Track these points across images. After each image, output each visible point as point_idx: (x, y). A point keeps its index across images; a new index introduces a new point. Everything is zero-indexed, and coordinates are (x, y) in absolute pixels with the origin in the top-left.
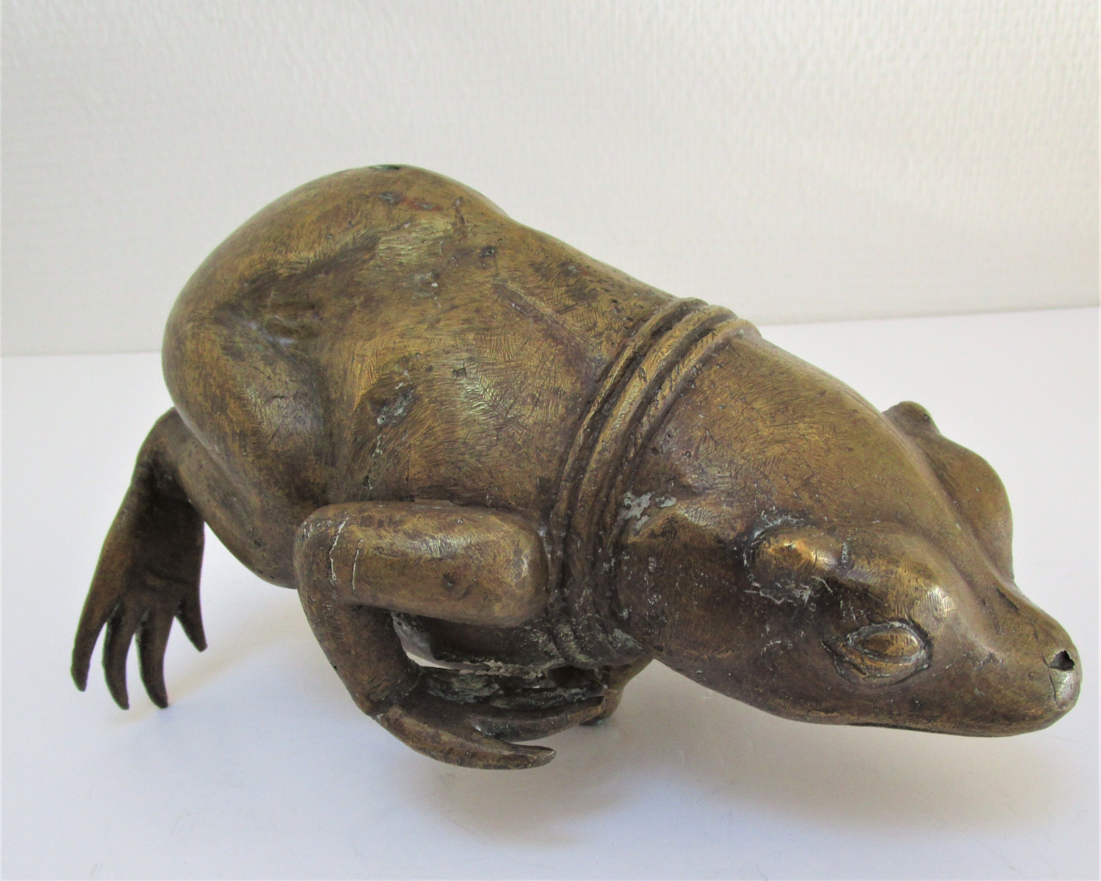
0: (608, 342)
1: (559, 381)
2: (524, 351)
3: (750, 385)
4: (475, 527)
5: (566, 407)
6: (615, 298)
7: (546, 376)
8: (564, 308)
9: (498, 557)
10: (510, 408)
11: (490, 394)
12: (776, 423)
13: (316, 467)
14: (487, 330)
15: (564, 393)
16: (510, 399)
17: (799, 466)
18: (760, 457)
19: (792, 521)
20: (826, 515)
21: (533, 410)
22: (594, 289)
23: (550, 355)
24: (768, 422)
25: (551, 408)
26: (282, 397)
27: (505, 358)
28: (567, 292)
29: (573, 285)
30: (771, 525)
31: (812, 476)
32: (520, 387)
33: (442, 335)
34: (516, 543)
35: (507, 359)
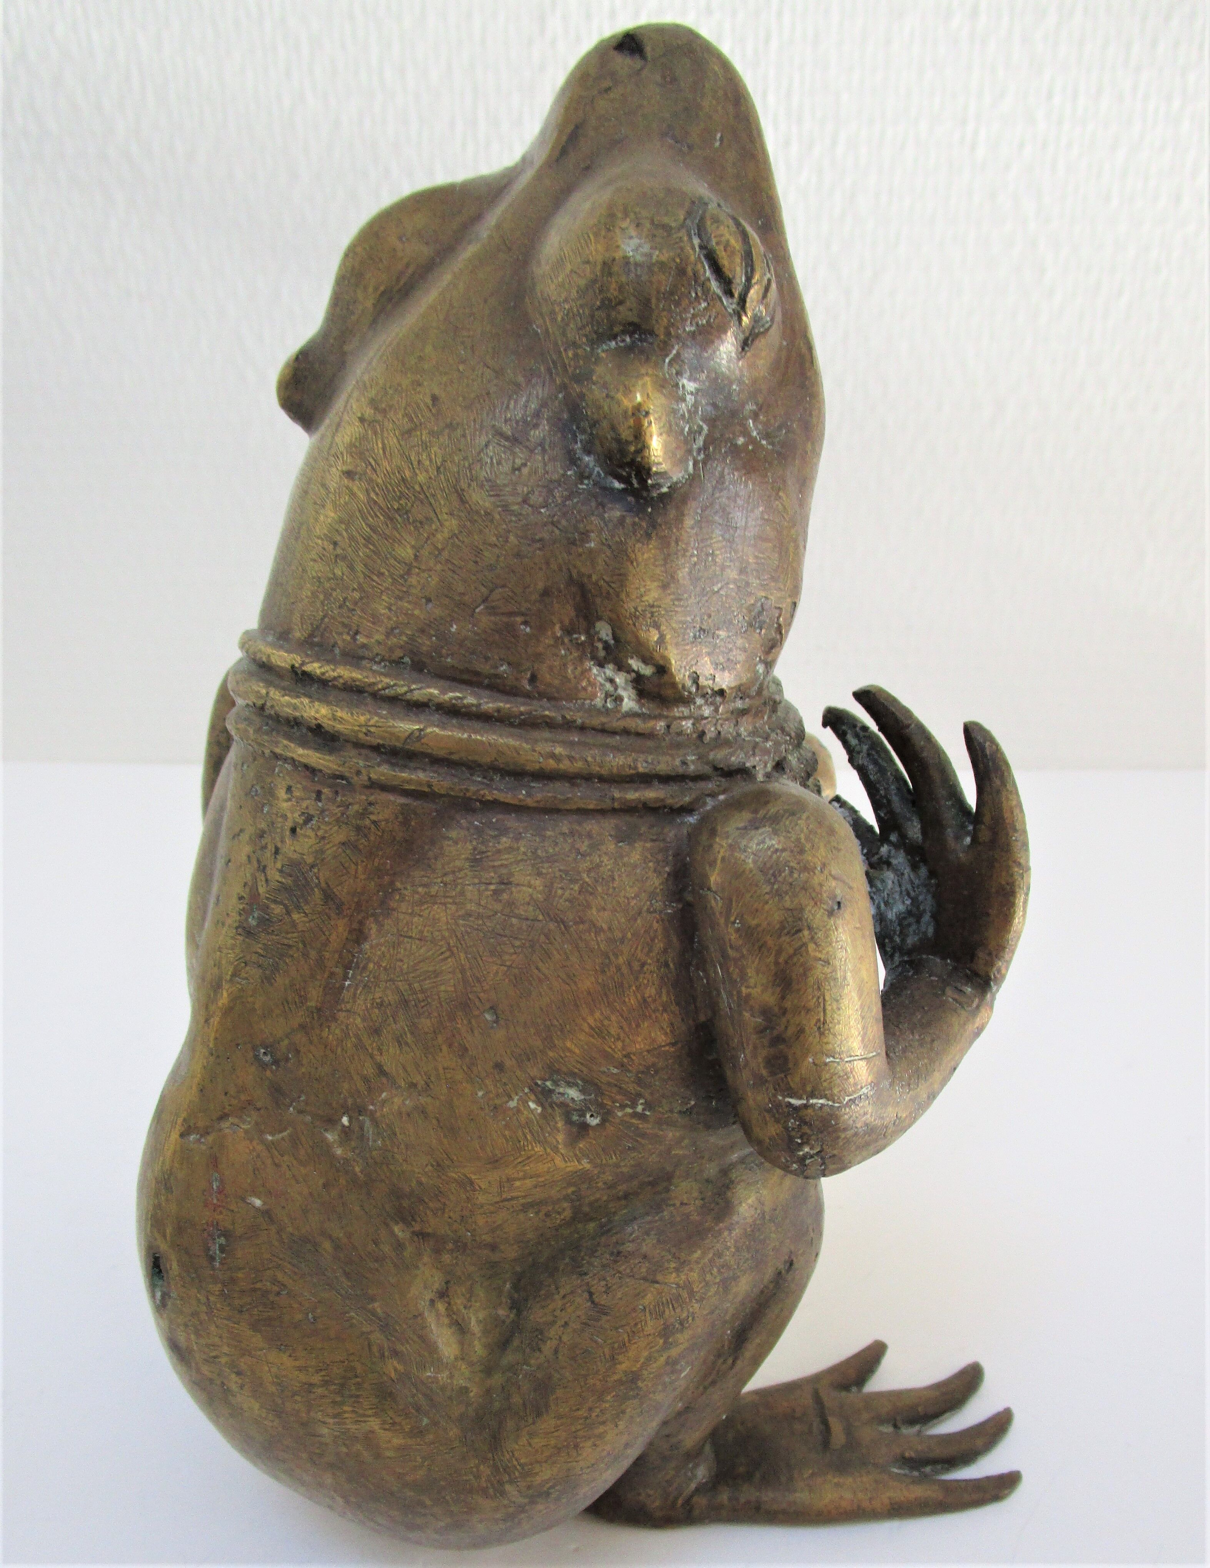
0: (372, 813)
1: (458, 863)
2: (425, 934)
3: (375, 578)
4: (743, 896)
5: (497, 838)
6: (288, 833)
7: (456, 886)
8: (331, 903)
9: (776, 846)
10: (527, 919)
12: (432, 515)
13: (678, 1203)
15: (475, 849)
16: (512, 925)
17: (492, 459)
19: (581, 441)
20: (556, 397)
21: (518, 885)
22: (281, 871)
23: (418, 893)
24: (434, 527)
25: (506, 859)
27: (447, 958)
29: (284, 905)
30: (597, 469)
31: (501, 434)
32: (489, 917)
33: (436, 1069)
34: (743, 831)
35: (447, 954)
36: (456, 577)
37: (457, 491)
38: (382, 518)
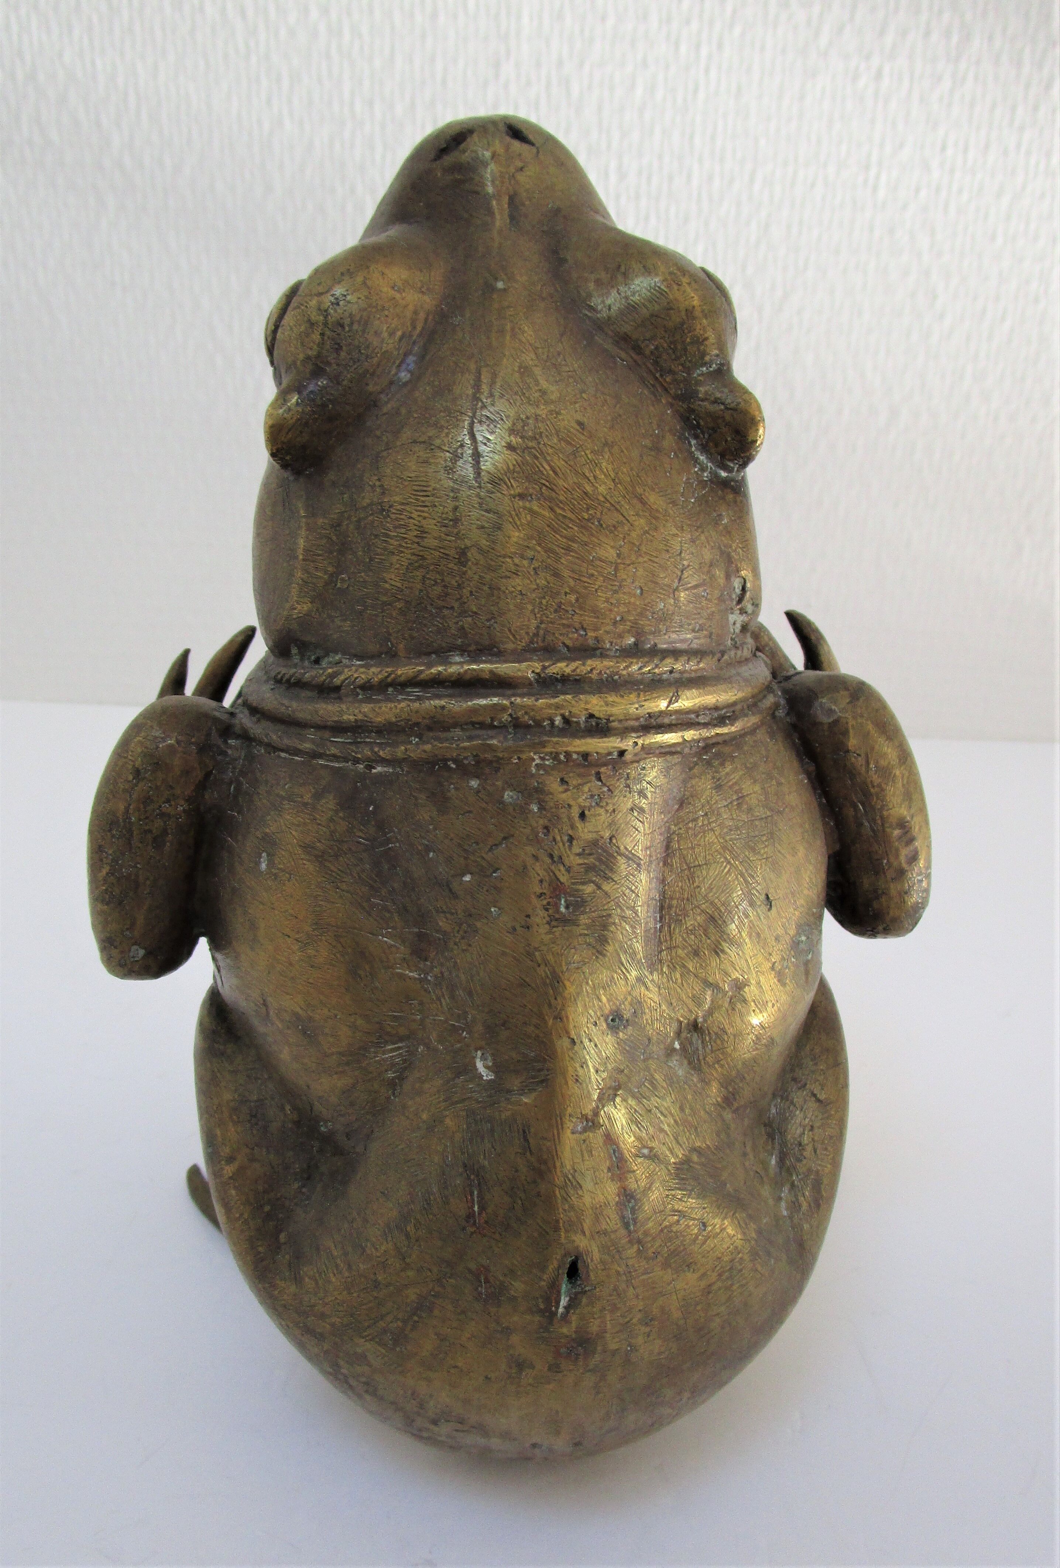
1: (709, 793)
2: (708, 857)
3: (585, 579)
4: (873, 749)
5: (722, 764)
6: (579, 820)
7: (713, 811)
11: (766, 849)
12: (621, 518)
14: (712, 919)
15: (714, 778)
16: (756, 826)
18: (671, 512)
21: (748, 795)
22: (580, 854)
24: (626, 528)
25: (734, 778)
26: (815, 1095)
27: (729, 870)
28: (607, 878)
29: (593, 882)
32: (742, 826)
35: (729, 866)
36: (655, 565)
37: (636, 497)
38: (576, 528)
